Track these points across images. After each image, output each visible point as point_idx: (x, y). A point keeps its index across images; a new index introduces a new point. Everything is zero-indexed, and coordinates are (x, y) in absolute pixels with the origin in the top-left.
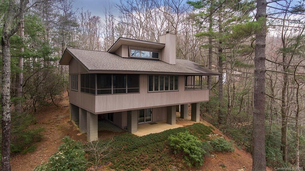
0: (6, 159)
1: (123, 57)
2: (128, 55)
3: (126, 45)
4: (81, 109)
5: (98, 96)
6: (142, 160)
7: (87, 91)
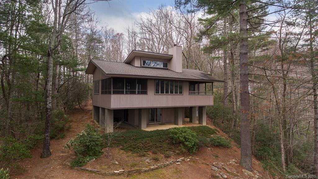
0: (48, 135)
1: (136, 66)
2: (140, 65)
3: (138, 56)
4: (101, 108)
5: (113, 95)
6: (146, 146)
7: (106, 93)
